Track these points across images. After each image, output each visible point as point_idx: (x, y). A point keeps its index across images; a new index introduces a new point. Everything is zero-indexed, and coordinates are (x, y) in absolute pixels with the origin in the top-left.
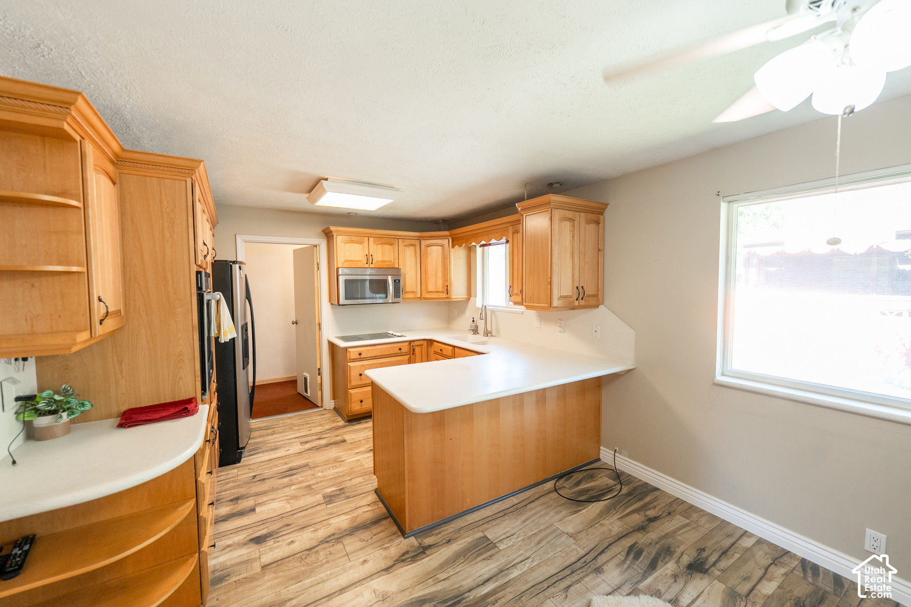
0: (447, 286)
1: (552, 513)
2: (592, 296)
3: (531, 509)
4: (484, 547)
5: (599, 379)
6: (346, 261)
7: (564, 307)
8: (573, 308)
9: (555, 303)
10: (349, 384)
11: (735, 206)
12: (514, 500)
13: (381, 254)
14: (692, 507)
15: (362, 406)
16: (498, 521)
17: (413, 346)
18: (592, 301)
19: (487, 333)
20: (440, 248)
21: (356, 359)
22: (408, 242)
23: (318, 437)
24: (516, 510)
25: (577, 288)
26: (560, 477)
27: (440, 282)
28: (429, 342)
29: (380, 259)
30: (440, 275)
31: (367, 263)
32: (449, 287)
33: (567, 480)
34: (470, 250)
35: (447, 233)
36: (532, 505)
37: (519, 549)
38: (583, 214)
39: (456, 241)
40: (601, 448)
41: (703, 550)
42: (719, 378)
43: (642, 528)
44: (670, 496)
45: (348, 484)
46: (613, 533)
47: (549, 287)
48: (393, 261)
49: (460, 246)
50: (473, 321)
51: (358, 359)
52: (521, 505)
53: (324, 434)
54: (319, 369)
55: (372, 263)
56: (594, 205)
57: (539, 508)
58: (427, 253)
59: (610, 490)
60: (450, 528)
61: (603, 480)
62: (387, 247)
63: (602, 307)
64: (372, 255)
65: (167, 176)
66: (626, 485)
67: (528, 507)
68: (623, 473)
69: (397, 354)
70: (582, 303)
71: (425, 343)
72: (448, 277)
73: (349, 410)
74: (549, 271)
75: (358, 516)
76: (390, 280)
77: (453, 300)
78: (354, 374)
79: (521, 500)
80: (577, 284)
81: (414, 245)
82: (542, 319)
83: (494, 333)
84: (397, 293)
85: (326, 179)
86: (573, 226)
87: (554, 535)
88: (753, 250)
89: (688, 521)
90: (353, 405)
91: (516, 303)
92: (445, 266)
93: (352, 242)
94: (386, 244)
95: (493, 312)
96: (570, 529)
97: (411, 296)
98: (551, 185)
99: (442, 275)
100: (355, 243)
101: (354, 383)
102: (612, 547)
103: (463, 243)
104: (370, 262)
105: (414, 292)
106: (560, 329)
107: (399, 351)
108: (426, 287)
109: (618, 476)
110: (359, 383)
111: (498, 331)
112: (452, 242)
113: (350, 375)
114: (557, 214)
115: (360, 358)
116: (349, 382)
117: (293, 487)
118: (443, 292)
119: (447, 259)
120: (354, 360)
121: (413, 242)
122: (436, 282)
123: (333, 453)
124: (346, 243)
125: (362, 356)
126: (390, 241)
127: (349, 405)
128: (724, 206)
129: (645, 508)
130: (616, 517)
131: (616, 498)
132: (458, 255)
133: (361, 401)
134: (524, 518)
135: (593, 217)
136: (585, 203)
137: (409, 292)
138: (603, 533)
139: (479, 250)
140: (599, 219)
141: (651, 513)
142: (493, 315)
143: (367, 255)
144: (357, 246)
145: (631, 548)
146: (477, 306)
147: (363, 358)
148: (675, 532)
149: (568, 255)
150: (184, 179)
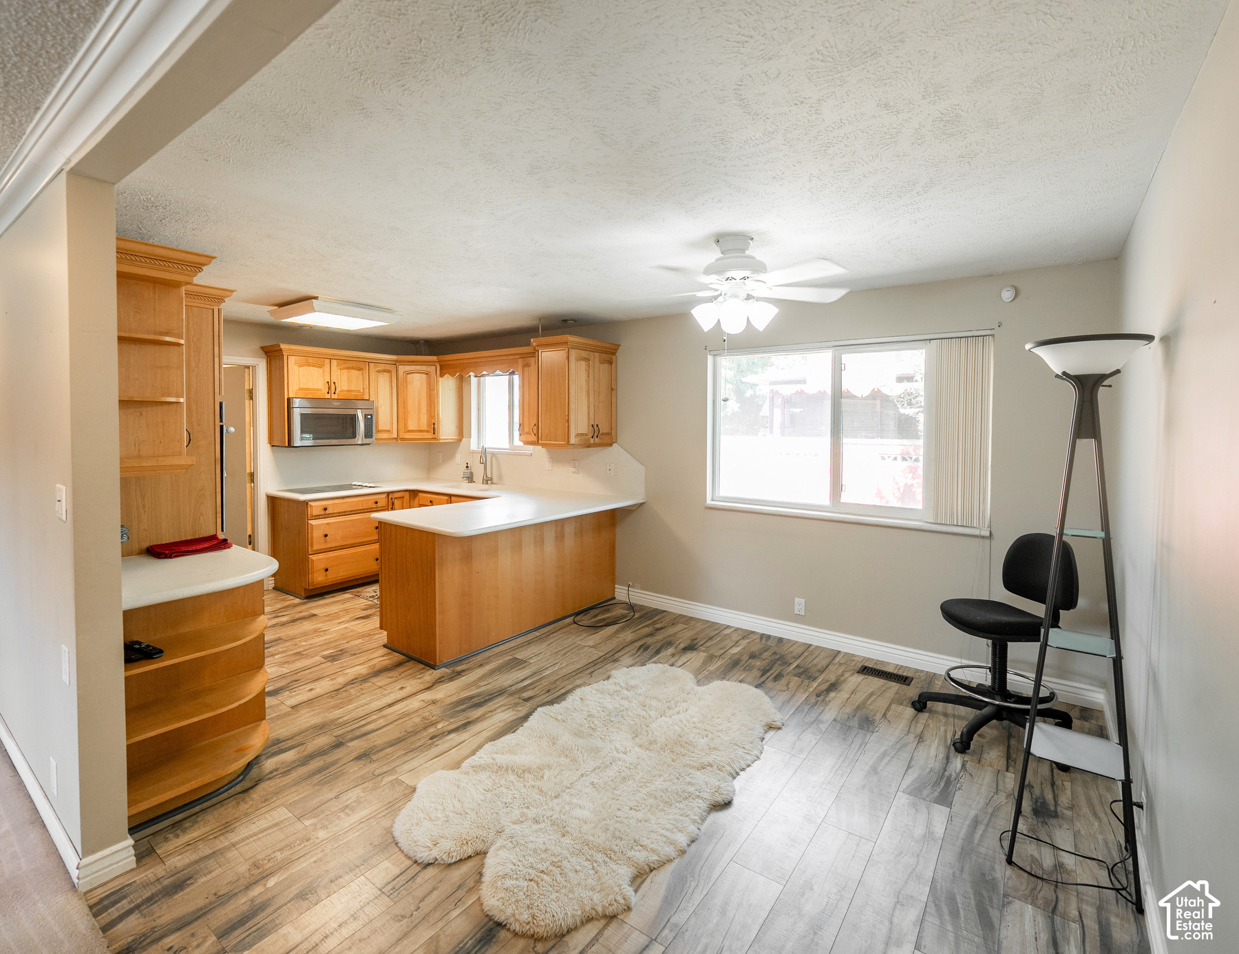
0: (434, 424)
1: (573, 637)
2: (607, 434)
3: (553, 637)
4: (516, 663)
5: (613, 511)
6: (301, 389)
7: (580, 445)
8: (589, 446)
9: (573, 441)
10: (310, 548)
11: (719, 358)
12: (537, 634)
13: (346, 381)
14: (691, 618)
15: (326, 575)
16: (524, 648)
17: (392, 499)
18: (607, 440)
19: (487, 480)
20: (424, 376)
21: (320, 515)
22: (381, 367)
23: (274, 615)
24: (540, 639)
25: (592, 426)
26: (578, 614)
27: (424, 419)
28: (412, 493)
29: (345, 388)
30: (424, 410)
31: (328, 393)
32: (436, 425)
33: (585, 615)
34: (462, 382)
35: (434, 358)
36: (554, 634)
37: (548, 660)
38: (597, 354)
39: (444, 369)
40: (616, 586)
41: (696, 639)
42: (709, 502)
43: (651, 635)
44: (675, 614)
45: (347, 646)
46: (627, 641)
47: (567, 424)
48: (362, 391)
49: (453, 375)
50: (467, 467)
51: (322, 515)
52: (543, 636)
53: (281, 612)
54: (250, 536)
55: (335, 393)
56: (608, 345)
57: (561, 636)
58: (406, 382)
59: (624, 616)
60: (479, 658)
61: (618, 611)
62: (355, 373)
63: (615, 445)
64: (334, 383)
65: (195, 305)
66: (638, 612)
67: (551, 636)
68: (636, 605)
69: (372, 508)
70: (597, 440)
71: (407, 495)
72: (435, 413)
73: (310, 581)
74: (567, 409)
75: (375, 665)
76: (360, 414)
77: (441, 441)
78: (317, 535)
79: (542, 633)
80: (592, 422)
81: (389, 371)
82: (554, 459)
83: (495, 480)
84: (368, 434)
85: (316, 298)
86: (589, 366)
87: (577, 649)
88: (775, 388)
89: (687, 626)
90: (316, 575)
91: (527, 443)
92: (430, 401)
93: (308, 364)
94: (353, 368)
95: (493, 455)
96: (591, 643)
97: (385, 436)
98: (565, 321)
99: (427, 410)
100: (313, 366)
101: (316, 547)
102: (627, 648)
103: (456, 372)
104: (332, 392)
105: (389, 431)
106: (573, 470)
107: (375, 506)
108: (406, 425)
109: (632, 607)
110: (323, 546)
111: (500, 477)
112: (441, 369)
113: (312, 537)
114: (573, 353)
115: (325, 514)
116: (310, 545)
117: (277, 657)
118: (428, 432)
119: (434, 390)
120: (317, 517)
121: (388, 367)
122: (419, 419)
123: (307, 626)
124: (300, 366)
125: (327, 512)
126: (359, 366)
127: (310, 576)
128: (710, 358)
129: (655, 623)
130: (629, 632)
131: (630, 621)
132: (447, 386)
133: (327, 570)
134: (548, 643)
135: (605, 356)
136: (599, 344)
137: (382, 431)
138: (619, 641)
139: (474, 380)
140: (612, 359)
141: (658, 626)
142: (494, 459)
143: (328, 382)
144: (315, 371)
145: (641, 647)
146: (472, 448)
147: (329, 514)
148: (676, 633)
149: (584, 393)
150: (212, 307)
